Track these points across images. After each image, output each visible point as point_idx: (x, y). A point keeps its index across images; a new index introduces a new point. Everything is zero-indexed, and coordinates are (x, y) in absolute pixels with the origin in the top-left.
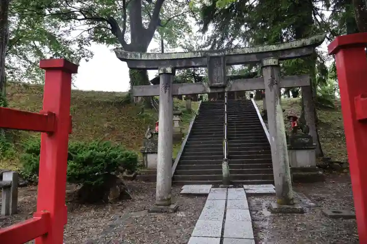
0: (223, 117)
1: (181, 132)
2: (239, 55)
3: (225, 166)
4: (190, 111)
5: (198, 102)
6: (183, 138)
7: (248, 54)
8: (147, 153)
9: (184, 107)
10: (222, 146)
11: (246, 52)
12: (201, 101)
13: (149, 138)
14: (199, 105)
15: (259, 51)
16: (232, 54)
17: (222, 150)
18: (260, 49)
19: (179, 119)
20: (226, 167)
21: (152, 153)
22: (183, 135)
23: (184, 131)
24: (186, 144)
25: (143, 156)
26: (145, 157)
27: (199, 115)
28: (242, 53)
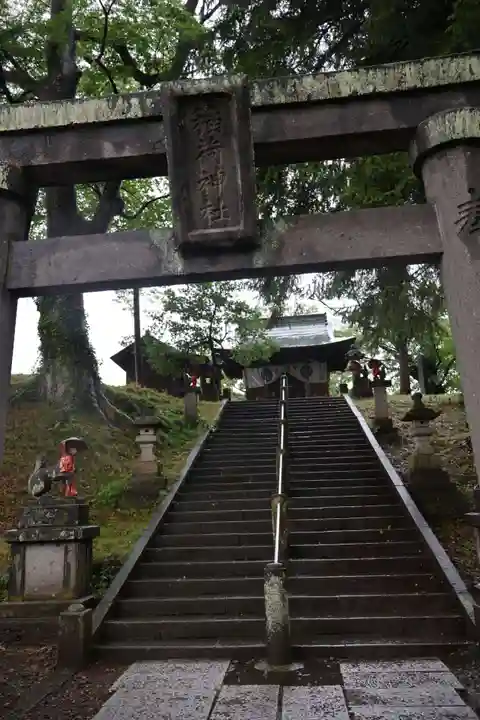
0: (276, 436)
1: (159, 474)
2: (311, 104)
3: (273, 594)
4: (192, 421)
5: (219, 403)
6: (163, 493)
7: (355, 98)
8: (26, 544)
9: (181, 413)
10: (270, 515)
11: (346, 92)
12: (225, 401)
13: (38, 495)
14: (221, 409)
15: (405, 86)
16: (282, 99)
17: (270, 528)
18: (410, 75)
19: (154, 438)
20: (277, 598)
21: (41, 543)
22: (165, 484)
23: (168, 473)
24: (172, 507)
25: (13, 555)
26: (18, 557)
27: (217, 431)
28: (326, 95)
